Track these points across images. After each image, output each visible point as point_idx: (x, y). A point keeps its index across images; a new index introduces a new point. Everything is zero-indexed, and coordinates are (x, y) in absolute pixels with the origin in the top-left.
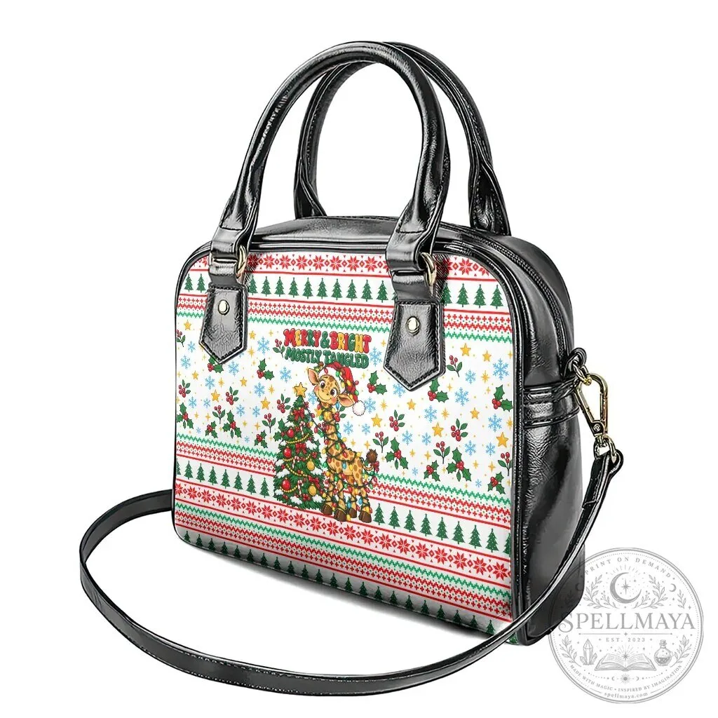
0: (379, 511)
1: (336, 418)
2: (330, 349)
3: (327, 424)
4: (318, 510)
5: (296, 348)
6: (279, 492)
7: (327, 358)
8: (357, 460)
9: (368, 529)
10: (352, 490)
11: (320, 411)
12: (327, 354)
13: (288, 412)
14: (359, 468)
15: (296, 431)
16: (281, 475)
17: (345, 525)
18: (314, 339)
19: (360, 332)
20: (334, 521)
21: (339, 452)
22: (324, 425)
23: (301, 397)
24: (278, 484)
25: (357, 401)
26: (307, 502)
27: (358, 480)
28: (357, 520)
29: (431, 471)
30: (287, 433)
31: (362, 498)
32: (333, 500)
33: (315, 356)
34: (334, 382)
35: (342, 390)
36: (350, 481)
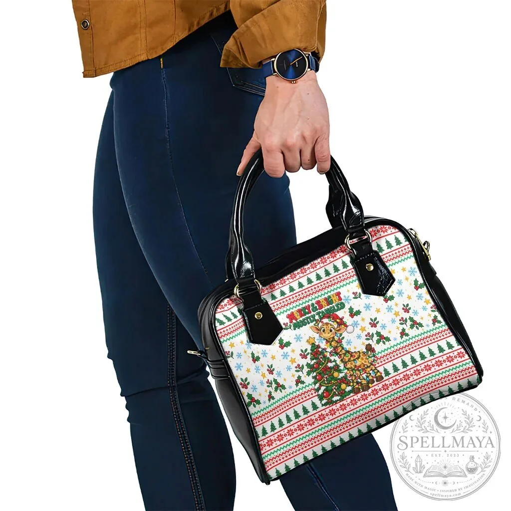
0: (385, 370)
1: (339, 342)
2: (319, 310)
3: (335, 348)
4: (352, 394)
5: (298, 320)
6: (324, 401)
7: (320, 316)
8: (361, 355)
9: (384, 383)
10: (366, 371)
11: (329, 344)
12: (318, 314)
13: (309, 357)
14: (364, 358)
15: (318, 363)
16: (320, 392)
17: (370, 390)
18: (307, 311)
19: (332, 293)
20: (362, 393)
21: (349, 357)
22: (334, 349)
23: (313, 345)
24: (321, 398)
25: (347, 326)
26: (343, 395)
27: (367, 363)
28: (376, 383)
29: (403, 333)
30: (314, 368)
31: (373, 371)
32: (358, 383)
33: (312, 319)
34: (329, 325)
35: (335, 325)
36: (362, 367)
